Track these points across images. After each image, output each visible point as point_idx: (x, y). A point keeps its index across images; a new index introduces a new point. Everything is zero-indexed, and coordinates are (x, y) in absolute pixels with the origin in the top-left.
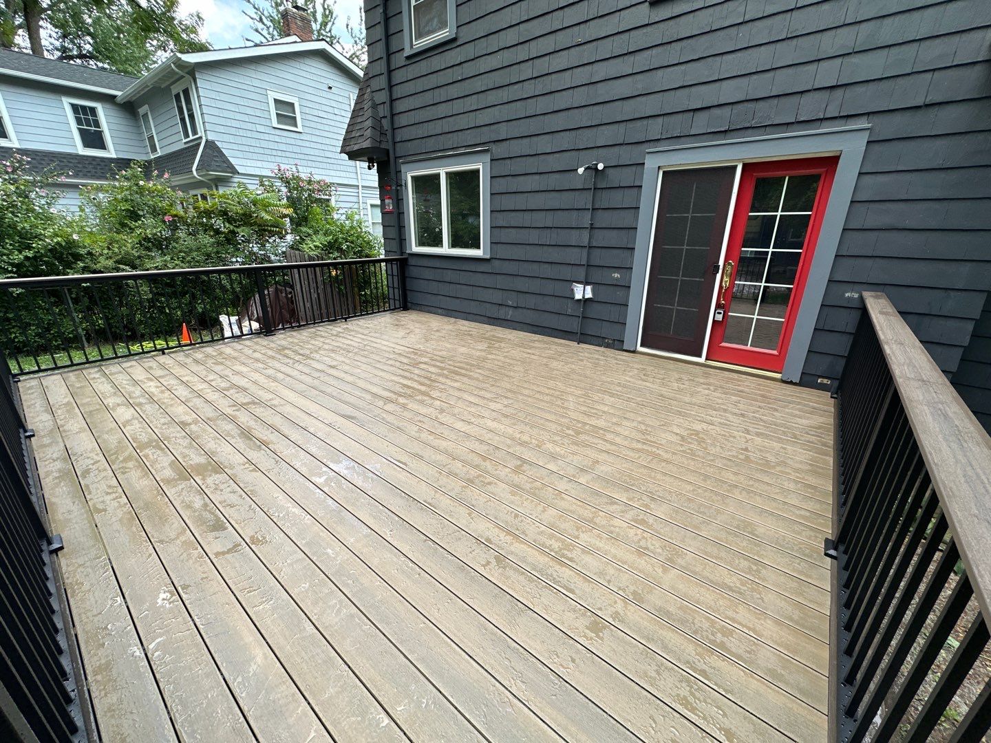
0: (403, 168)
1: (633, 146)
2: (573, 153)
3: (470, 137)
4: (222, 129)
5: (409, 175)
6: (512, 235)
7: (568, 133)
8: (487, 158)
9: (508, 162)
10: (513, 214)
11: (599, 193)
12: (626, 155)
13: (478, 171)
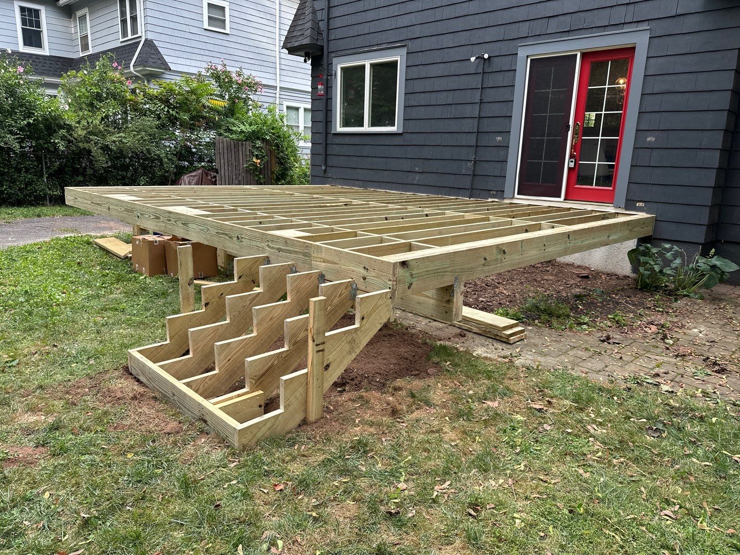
0: (335, 60)
1: (510, 41)
2: (469, 46)
3: (392, 36)
4: (160, 30)
5: (339, 66)
6: (422, 113)
7: (465, 32)
8: (404, 51)
9: (420, 54)
10: (422, 95)
11: (486, 76)
12: (504, 48)
13: (396, 62)
